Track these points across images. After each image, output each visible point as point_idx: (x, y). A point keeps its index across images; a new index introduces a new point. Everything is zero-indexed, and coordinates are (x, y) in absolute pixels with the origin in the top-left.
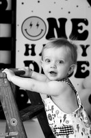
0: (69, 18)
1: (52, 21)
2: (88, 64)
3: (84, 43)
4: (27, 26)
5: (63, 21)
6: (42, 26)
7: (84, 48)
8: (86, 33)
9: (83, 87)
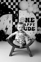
0: (30, 18)
1: (26, 19)
2: (35, 28)
3: (34, 23)
4: (21, 19)
5: (29, 18)
6: (24, 20)
7: (34, 24)
8: (34, 21)
9: (34, 33)
